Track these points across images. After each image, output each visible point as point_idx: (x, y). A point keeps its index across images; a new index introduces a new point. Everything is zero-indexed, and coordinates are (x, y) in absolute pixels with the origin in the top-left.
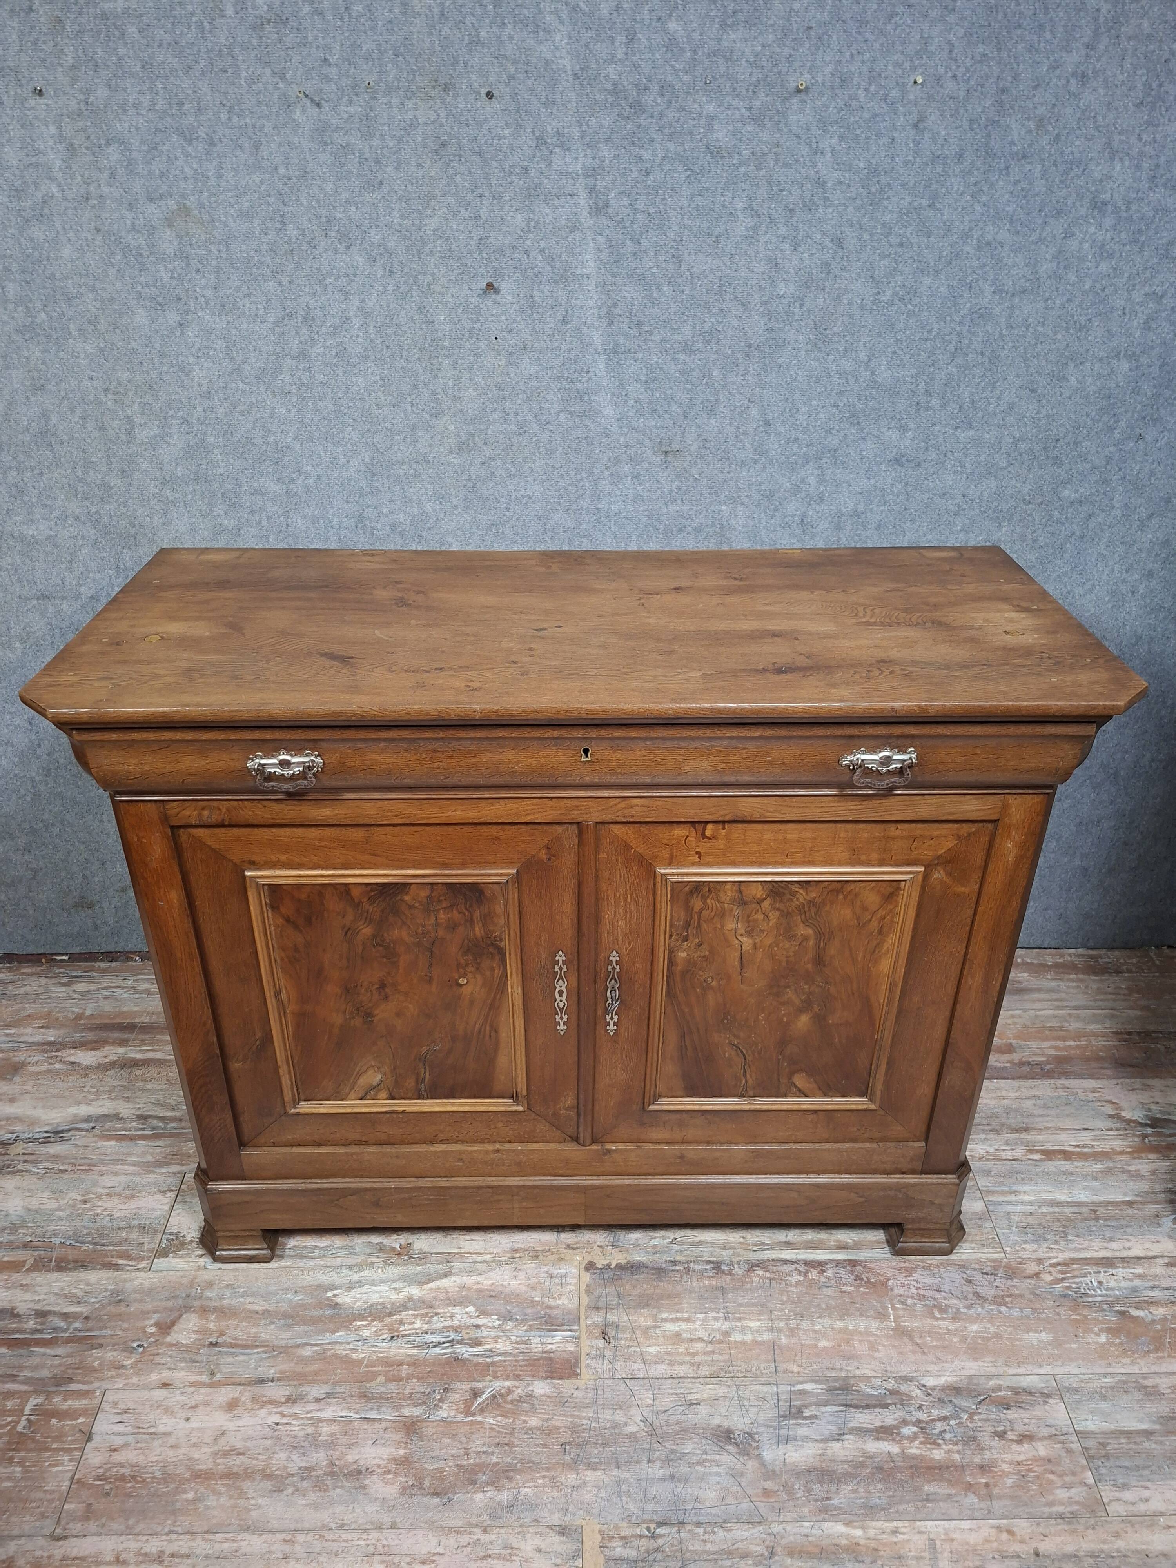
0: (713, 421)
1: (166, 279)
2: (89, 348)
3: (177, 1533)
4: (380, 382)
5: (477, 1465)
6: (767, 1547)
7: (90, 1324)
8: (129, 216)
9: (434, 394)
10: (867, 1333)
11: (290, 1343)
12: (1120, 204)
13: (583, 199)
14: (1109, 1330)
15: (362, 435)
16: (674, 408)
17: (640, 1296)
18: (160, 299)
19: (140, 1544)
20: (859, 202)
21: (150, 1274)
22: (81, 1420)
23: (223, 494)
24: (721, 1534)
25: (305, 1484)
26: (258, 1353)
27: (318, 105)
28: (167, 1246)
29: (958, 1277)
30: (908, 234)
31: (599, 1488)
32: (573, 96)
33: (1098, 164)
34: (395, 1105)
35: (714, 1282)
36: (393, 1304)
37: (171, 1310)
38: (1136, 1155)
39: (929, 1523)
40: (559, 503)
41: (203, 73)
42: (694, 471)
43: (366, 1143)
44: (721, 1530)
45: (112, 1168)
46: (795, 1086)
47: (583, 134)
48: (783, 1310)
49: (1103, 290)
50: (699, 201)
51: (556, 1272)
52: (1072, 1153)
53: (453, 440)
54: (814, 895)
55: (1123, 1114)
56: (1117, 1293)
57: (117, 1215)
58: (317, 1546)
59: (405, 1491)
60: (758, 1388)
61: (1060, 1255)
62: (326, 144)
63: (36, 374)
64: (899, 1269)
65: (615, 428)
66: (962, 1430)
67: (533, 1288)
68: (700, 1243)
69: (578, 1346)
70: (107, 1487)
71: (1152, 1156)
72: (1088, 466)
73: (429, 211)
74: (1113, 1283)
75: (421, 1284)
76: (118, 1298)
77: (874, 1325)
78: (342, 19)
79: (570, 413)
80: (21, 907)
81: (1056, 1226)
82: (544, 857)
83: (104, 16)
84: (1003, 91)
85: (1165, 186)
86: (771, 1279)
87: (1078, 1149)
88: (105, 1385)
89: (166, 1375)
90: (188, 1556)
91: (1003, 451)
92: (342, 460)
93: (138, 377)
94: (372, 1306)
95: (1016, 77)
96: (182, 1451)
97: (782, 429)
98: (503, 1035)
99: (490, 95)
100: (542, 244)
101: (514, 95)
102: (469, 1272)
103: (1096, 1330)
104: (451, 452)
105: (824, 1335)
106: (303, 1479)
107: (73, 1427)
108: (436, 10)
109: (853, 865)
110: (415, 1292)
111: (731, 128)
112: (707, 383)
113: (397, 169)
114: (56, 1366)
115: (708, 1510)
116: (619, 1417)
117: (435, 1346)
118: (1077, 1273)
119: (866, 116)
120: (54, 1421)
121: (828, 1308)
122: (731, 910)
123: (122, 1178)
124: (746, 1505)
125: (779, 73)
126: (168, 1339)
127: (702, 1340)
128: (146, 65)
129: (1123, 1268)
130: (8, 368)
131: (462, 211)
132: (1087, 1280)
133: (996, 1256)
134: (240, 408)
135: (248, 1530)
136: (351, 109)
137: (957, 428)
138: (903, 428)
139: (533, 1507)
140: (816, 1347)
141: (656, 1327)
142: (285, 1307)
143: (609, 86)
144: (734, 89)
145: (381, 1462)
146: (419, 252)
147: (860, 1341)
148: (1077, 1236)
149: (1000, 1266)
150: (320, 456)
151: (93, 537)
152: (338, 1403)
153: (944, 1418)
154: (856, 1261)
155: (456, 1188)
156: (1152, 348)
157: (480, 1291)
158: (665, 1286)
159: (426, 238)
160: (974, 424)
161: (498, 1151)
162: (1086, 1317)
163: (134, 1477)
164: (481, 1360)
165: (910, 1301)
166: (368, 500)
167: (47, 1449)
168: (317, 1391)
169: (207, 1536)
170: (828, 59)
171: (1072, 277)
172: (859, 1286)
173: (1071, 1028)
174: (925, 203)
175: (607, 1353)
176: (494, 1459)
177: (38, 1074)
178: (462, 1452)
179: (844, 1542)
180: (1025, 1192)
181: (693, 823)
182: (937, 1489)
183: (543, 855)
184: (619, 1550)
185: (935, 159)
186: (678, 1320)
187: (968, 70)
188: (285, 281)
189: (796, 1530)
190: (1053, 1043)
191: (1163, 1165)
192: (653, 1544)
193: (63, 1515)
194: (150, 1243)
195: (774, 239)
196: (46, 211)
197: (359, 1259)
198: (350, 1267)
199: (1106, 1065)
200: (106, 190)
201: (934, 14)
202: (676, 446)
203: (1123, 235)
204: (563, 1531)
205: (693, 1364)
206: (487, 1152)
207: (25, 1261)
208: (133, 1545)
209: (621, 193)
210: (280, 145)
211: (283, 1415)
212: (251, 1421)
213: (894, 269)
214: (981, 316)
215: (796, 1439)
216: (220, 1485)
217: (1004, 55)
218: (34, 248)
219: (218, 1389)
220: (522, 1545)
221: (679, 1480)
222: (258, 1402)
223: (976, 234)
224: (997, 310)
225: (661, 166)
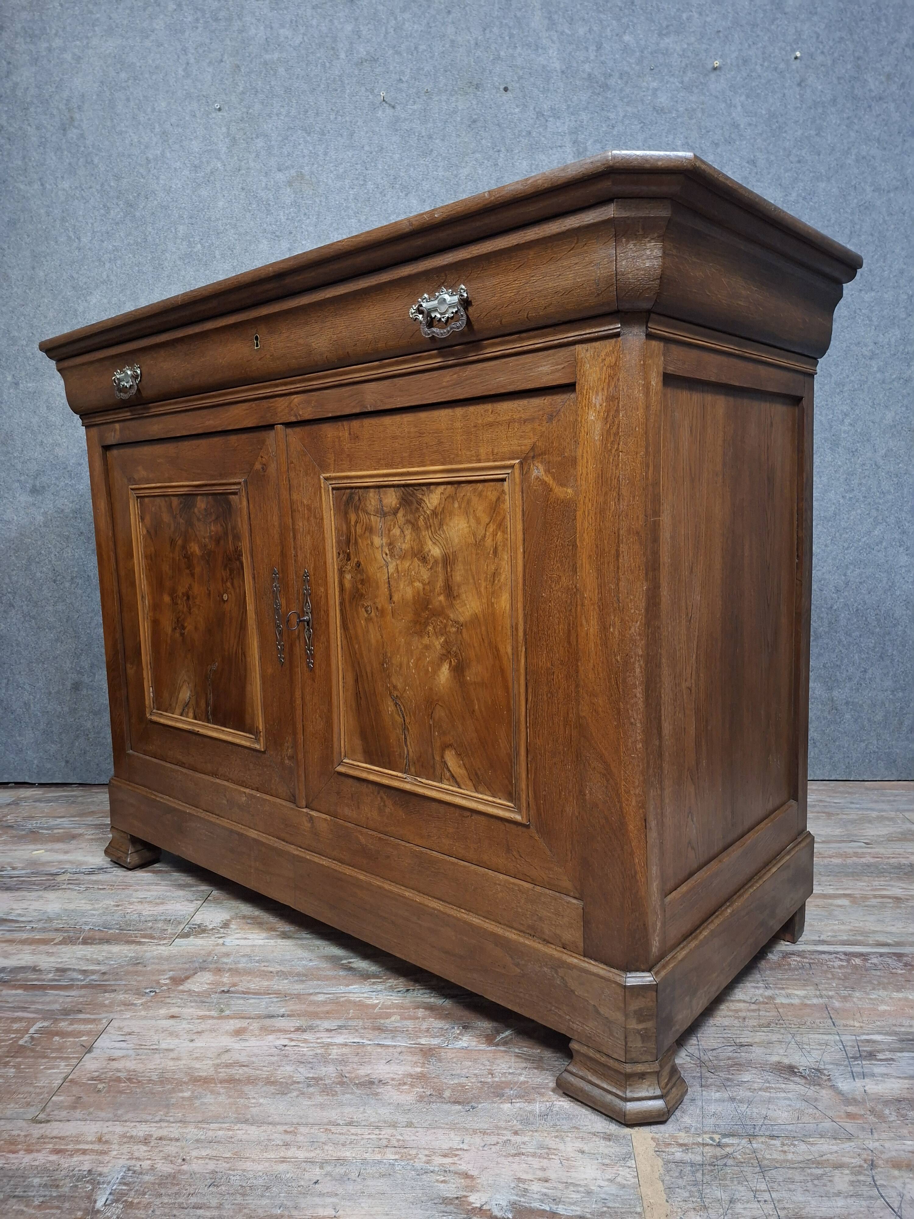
1: (283, 220)
3: (168, 1121)
5: (502, 1082)
6: (865, 1160)
7: (106, 977)
8: (264, 180)
11: (304, 992)
18: (278, 233)
19: (126, 1129)
20: (764, 136)
21: (171, 948)
22: (84, 1038)
24: (803, 1147)
25: (311, 1090)
26: (270, 998)
27: (394, 107)
28: (189, 932)
30: (803, 154)
32: (561, 85)
37: (187, 970)
41: (322, 92)
44: (802, 1143)
45: (147, 887)
47: (569, 107)
48: (829, 984)
58: (323, 1137)
59: (421, 1099)
60: (817, 1036)
62: (397, 130)
70: (100, 1086)
73: (463, 164)
76: (137, 962)
78: (412, 54)
80: (102, 735)
83: (266, 63)
84: (858, 59)
88: (112, 1016)
89: (174, 1010)
90: (177, 1140)
91: (901, 306)
95: (866, 50)
96: (184, 1062)
99: (506, 89)
101: (522, 88)
105: (883, 1002)
106: (309, 1086)
107: (75, 1043)
108: (472, 42)
111: (670, 95)
113: (443, 140)
114: (67, 1003)
115: (783, 1127)
119: (763, 81)
120: (57, 1038)
121: (879, 984)
123: (155, 893)
124: (827, 1124)
125: (701, 59)
126: (181, 988)
128: (288, 90)
130: (170, 284)
131: (486, 161)
135: (246, 1121)
136: (415, 107)
137: (861, 290)
139: (569, 1117)
140: (875, 1009)
142: (300, 969)
143: (585, 76)
144: (670, 72)
145: (396, 1076)
146: (455, 192)
152: (350, 1033)
159: (460, 182)
160: (874, 287)
163: (129, 1080)
167: (45, 1057)
168: (326, 1024)
169: (200, 1125)
170: (733, 49)
174: (813, 132)
176: (522, 1078)
178: (485, 1072)
184: (679, 1155)
185: (816, 105)
187: (831, 48)
188: (363, 218)
189: (896, 1147)
192: (719, 1152)
193: (50, 1104)
194: (174, 930)
196: (212, 178)
200: (252, 164)
201: (802, 17)
204: (608, 1137)
205: (737, 1016)
207: (54, 939)
208: (119, 1129)
209: (596, 141)
210: (367, 132)
211: (292, 1040)
212: (258, 1043)
213: (796, 179)
214: (866, 208)
215: (873, 1075)
216: (220, 1088)
217: (856, 37)
218: (200, 202)
219: (227, 1021)
220: (561, 1146)
221: (741, 1102)
222: (266, 1030)
223: (854, 151)
224: (878, 203)
225: (622, 122)
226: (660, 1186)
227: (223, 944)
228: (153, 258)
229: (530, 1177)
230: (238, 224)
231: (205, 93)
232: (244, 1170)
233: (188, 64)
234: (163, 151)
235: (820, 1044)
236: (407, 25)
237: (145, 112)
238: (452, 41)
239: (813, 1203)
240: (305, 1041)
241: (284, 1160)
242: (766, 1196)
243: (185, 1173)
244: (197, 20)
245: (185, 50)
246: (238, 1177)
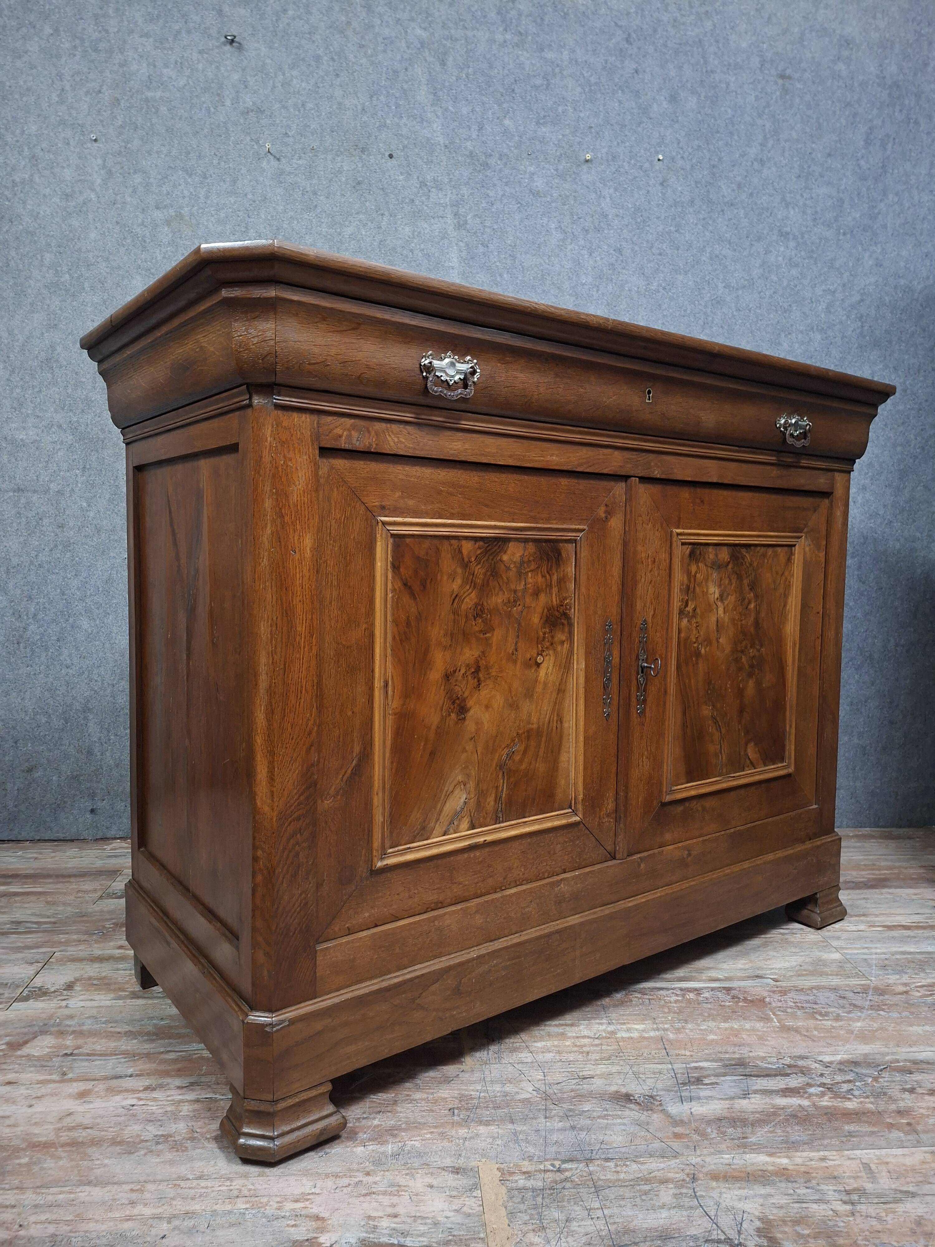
2: (95, 299)
6: (688, 1175)
8: (141, 216)
10: (753, 1030)
12: (797, 234)
13: (450, 220)
18: (153, 271)
20: (630, 227)
21: (8, 1012)
24: (634, 1166)
25: (160, 1147)
26: (118, 1059)
27: (278, 160)
28: (28, 995)
29: (831, 995)
30: (664, 247)
31: (494, 1138)
32: (444, 158)
33: (779, 210)
37: (25, 1034)
39: (858, 1152)
41: (205, 136)
44: (633, 1163)
47: (451, 180)
48: (665, 1018)
49: (796, 286)
50: (526, 222)
52: (911, 926)
58: (171, 1193)
60: (651, 1066)
61: (923, 981)
62: (281, 183)
66: (870, 1088)
73: (347, 223)
77: (759, 1025)
78: (299, 111)
83: (147, 100)
84: (714, 166)
85: (823, 224)
86: (650, 999)
87: (914, 924)
89: (11, 1077)
90: (14, 1207)
95: (720, 159)
96: (21, 1128)
99: (391, 156)
100: (422, 246)
101: (407, 157)
105: (711, 1032)
106: (158, 1143)
108: (359, 107)
111: (545, 180)
113: (327, 197)
115: (617, 1150)
116: (509, 1088)
119: (630, 177)
121: (709, 1016)
124: (656, 1145)
125: (574, 151)
126: (19, 1053)
127: (589, 1037)
128: (170, 130)
130: (33, 312)
131: (369, 223)
133: (862, 982)
135: (89, 1183)
136: (300, 162)
139: (420, 1155)
140: (705, 1039)
142: (150, 1028)
143: (467, 153)
144: (546, 159)
147: (748, 1035)
149: (869, 988)
152: (201, 1089)
153: (849, 1081)
154: (730, 988)
156: (834, 325)
159: (344, 240)
165: (789, 1010)
169: (38, 1190)
170: (603, 145)
171: (775, 278)
172: (737, 1002)
173: (880, 865)
174: (673, 229)
176: (376, 1122)
179: (770, 1168)
180: (876, 948)
182: (857, 1128)
184: (522, 1182)
185: (676, 204)
187: (690, 154)
189: (715, 1161)
192: (559, 1176)
194: (11, 994)
195: (577, 248)
196: (84, 209)
199: (920, 882)
200: (129, 199)
201: (665, 123)
203: (803, 253)
204: (456, 1171)
205: (582, 1053)
209: (475, 216)
210: (250, 181)
211: (140, 1099)
212: (103, 1105)
213: (657, 269)
214: (718, 302)
215: (699, 1098)
216: (60, 1152)
217: (711, 147)
218: (71, 232)
219: (69, 1084)
220: (411, 1183)
221: (581, 1129)
222: (112, 1091)
223: (708, 250)
224: (728, 299)
225: (501, 200)
226: (503, 1212)
227: (66, 1007)
228: (15, 284)
229: (380, 1214)
230: (111, 257)
231: (80, 122)
232: (86, 1232)
233: (63, 90)
234: (32, 175)
235: (654, 1073)
236: (295, 81)
237: (13, 133)
238: (340, 104)
239: (640, 1216)
240: (155, 1100)
241: (129, 1219)
242: (599, 1213)
243: (23, 1238)
244: (75, 47)
245: (60, 76)
246: (80, 1239)
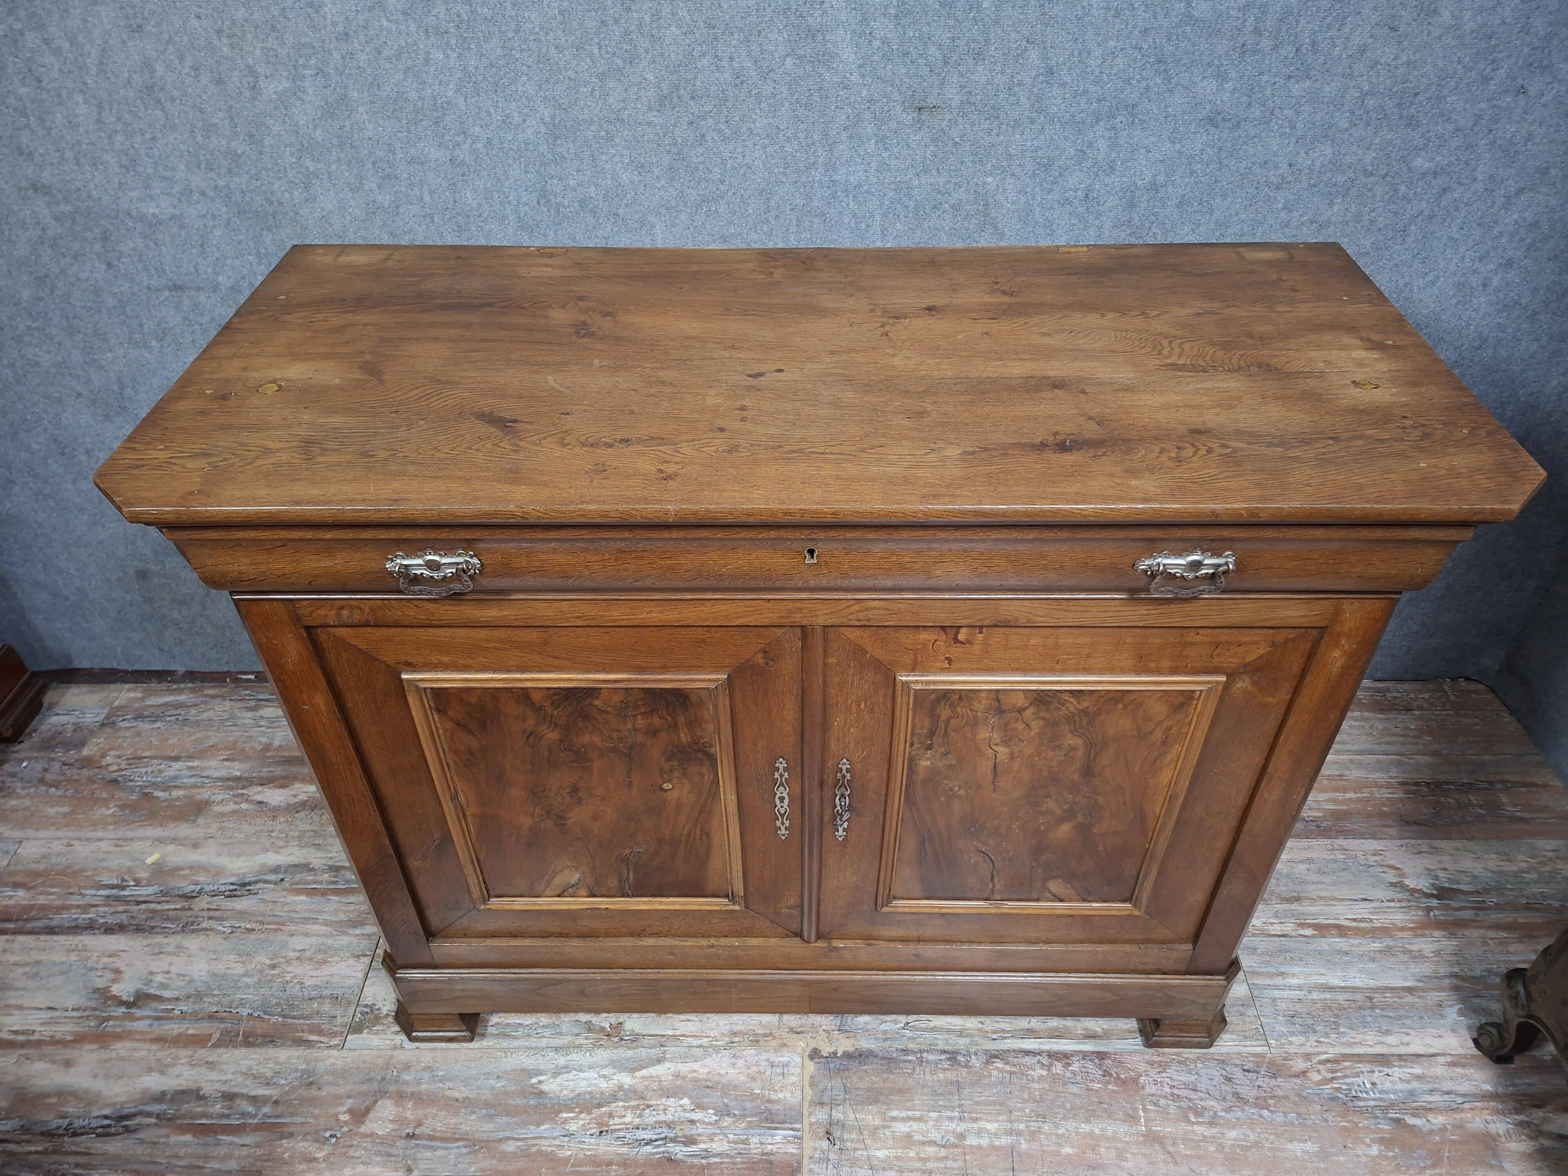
0: (980, 68)
4: (559, 18)
7: (280, 1109)
9: (627, 33)
10: (1115, 1138)
11: (493, 1136)
14: (1382, 1141)
15: (540, 86)
16: (932, 50)
17: (869, 1090)
21: (343, 1053)
23: (374, 163)
26: (458, 1147)
28: (361, 1020)
29: (1216, 1073)
34: (596, 902)
35: (950, 1075)
36: (602, 1093)
37: (366, 1095)
38: (1419, 932)
40: (785, 174)
42: (955, 133)
43: (567, 935)
45: (302, 927)
46: (1050, 892)
48: (1023, 1110)
51: (778, 1059)
52: (1349, 928)
53: (652, 93)
54: (1087, 704)
55: (1407, 882)
56: (1392, 1096)
57: (308, 982)
61: (1331, 1050)
63: (130, 11)
64: (1151, 1064)
65: (855, 78)
67: (753, 1079)
68: (934, 1029)
69: (802, 1148)
71: (1437, 934)
72: (1450, 127)
74: (1388, 1085)
75: (633, 1070)
76: (309, 1081)
77: (1122, 1129)
79: (799, 57)
81: (1327, 1015)
82: (761, 661)
86: (1011, 1073)
87: (1354, 924)
89: (360, 1170)
91: (1346, 108)
92: (517, 119)
93: (256, 16)
94: (579, 1095)
97: (1067, 79)
98: (716, 838)
102: (684, 1059)
103: (1367, 1140)
104: (650, 109)
105: (1068, 1140)
109: (1138, 673)
110: (626, 1079)
112: (974, 18)
114: (244, 1157)
117: (646, 1144)
118: (1348, 1072)
121: (1073, 1108)
122: (986, 719)
123: (313, 940)
126: (363, 1129)
127: (934, 1143)
129: (1400, 1067)
132: (1359, 1080)
133: (1259, 1050)
134: (386, 53)
137: (1290, 77)
138: (1222, 77)
140: (1058, 1153)
141: (884, 1127)
142: (487, 1095)
147: (1107, 1148)
148: (1351, 1028)
149: (1263, 1062)
150: (489, 114)
151: (226, 217)
154: (1105, 1053)
155: (668, 980)
157: (696, 1080)
158: (896, 1079)
160: (1313, 73)
161: (713, 946)
162: (1356, 1124)
164: (695, 1161)
165: (1162, 1102)
166: (552, 170)
172: (1108, 1083)
173: (1351, 777)
175: (832, 1156)
177: (223, 815)
180: (1294, 975)
181: (943, 628)
183: (760, 660)
186: (909, 1119)
190: (1331, 795)
191: (1449, 945)
194: (344, 1017)
197: (566, 1040)
198: (556, 1049)
199: (1390, 823)
202: (932, 100)
205: (924, 1172)
206: (701, 947)
207: (211, 1035)
